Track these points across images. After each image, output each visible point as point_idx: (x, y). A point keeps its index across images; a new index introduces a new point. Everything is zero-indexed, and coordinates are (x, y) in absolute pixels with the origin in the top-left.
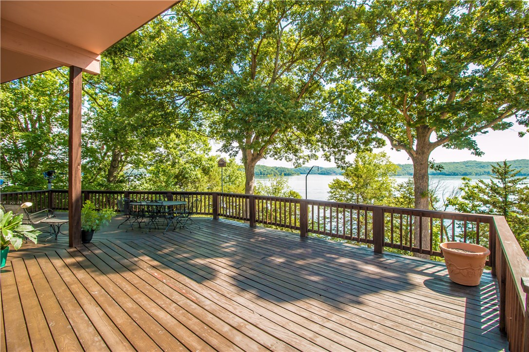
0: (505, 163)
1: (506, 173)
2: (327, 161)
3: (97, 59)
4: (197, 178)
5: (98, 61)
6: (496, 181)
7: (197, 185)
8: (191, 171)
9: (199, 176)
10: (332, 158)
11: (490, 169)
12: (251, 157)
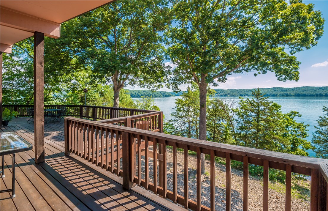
0: (258, 89)
1: (258, 95)
2: (168, 88)
3: (10, 47)
4: (95, 99)
5: (10, 48)
6: (255, 100)
7: (95, 103)
8: (91, 94)
9: (97, 97)
10: (171, 87)
11: (251, 93)
12: (117, 86)
